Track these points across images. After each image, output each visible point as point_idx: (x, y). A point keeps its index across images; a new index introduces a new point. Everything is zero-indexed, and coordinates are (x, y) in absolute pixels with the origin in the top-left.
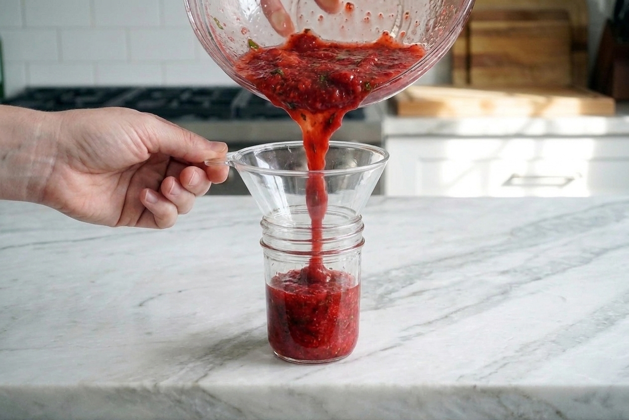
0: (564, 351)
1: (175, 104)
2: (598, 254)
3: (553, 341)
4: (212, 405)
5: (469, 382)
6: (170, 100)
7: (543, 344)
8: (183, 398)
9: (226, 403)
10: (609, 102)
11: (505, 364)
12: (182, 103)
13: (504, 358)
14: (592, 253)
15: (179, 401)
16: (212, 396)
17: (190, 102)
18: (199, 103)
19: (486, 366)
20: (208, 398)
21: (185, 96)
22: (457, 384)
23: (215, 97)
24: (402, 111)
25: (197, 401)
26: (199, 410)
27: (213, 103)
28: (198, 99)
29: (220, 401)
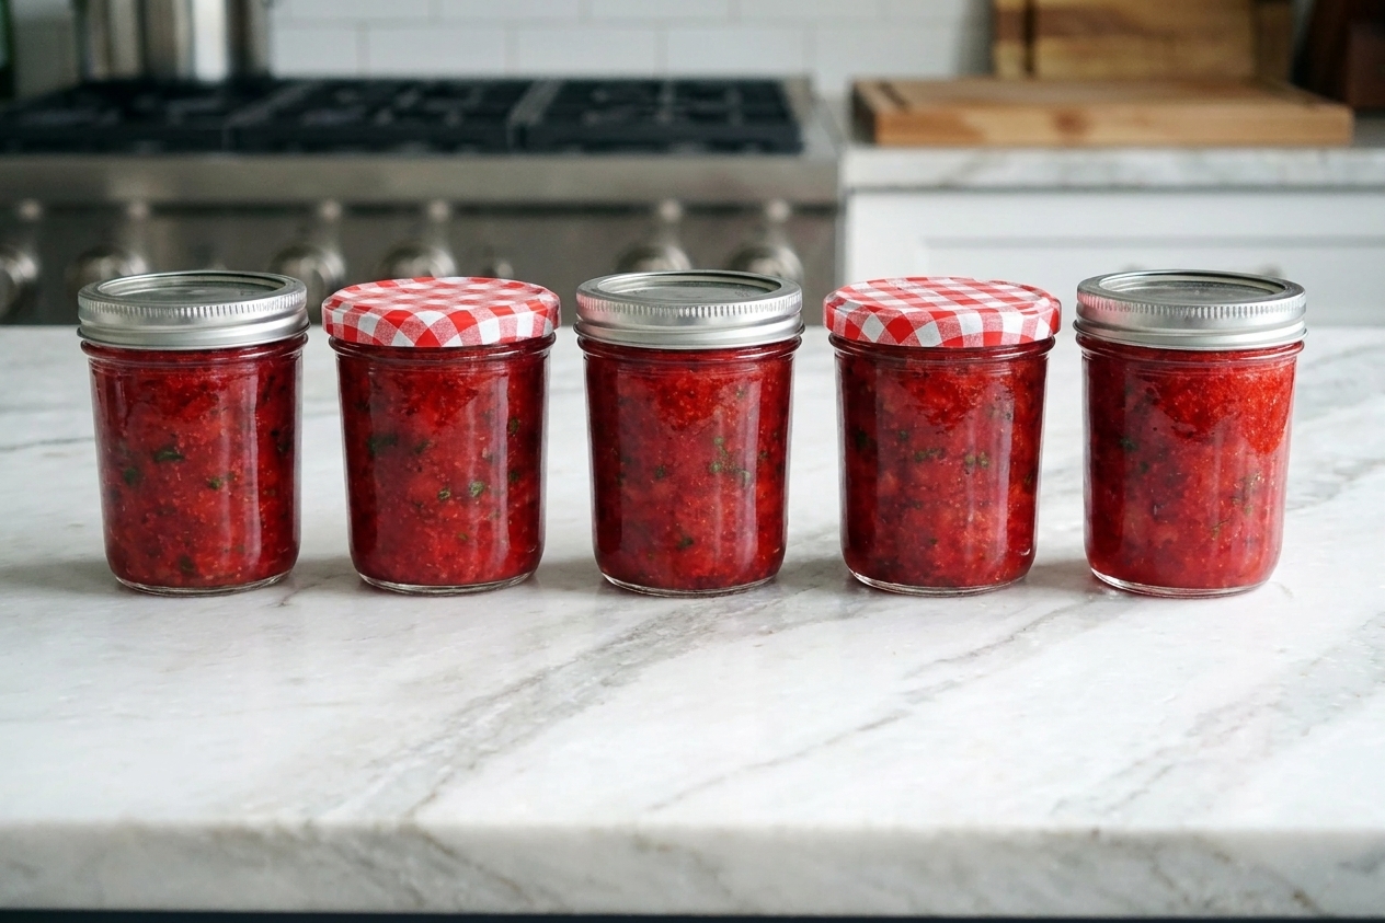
0: (1305, 733)
1: (384, 118)
2: (1351, 475)
3: (1276, 706)
4: (448, 872)
5: (1079, 820)
6: (373, 110)
7: (1251, 714)
8: (379, 855)
9: (480, 868)
10: (1340, 115)
11: (1165, 770)
12: (400, 115)
13: (1159, 753)
14: (1338, 472)
15: (368, 864)
16: (449, 852)
17: (416, 113)
18: (438, 117)
19: (1122, 774)
20: (439, 856)
21: (407, 100)
22: (1052, 823)
23: (473, 102)
24: (884, 135)
25: (411, 862)
26: (415, 883)
27: (470, 115)
28: (435, 105)
29: (467, 862)
